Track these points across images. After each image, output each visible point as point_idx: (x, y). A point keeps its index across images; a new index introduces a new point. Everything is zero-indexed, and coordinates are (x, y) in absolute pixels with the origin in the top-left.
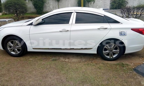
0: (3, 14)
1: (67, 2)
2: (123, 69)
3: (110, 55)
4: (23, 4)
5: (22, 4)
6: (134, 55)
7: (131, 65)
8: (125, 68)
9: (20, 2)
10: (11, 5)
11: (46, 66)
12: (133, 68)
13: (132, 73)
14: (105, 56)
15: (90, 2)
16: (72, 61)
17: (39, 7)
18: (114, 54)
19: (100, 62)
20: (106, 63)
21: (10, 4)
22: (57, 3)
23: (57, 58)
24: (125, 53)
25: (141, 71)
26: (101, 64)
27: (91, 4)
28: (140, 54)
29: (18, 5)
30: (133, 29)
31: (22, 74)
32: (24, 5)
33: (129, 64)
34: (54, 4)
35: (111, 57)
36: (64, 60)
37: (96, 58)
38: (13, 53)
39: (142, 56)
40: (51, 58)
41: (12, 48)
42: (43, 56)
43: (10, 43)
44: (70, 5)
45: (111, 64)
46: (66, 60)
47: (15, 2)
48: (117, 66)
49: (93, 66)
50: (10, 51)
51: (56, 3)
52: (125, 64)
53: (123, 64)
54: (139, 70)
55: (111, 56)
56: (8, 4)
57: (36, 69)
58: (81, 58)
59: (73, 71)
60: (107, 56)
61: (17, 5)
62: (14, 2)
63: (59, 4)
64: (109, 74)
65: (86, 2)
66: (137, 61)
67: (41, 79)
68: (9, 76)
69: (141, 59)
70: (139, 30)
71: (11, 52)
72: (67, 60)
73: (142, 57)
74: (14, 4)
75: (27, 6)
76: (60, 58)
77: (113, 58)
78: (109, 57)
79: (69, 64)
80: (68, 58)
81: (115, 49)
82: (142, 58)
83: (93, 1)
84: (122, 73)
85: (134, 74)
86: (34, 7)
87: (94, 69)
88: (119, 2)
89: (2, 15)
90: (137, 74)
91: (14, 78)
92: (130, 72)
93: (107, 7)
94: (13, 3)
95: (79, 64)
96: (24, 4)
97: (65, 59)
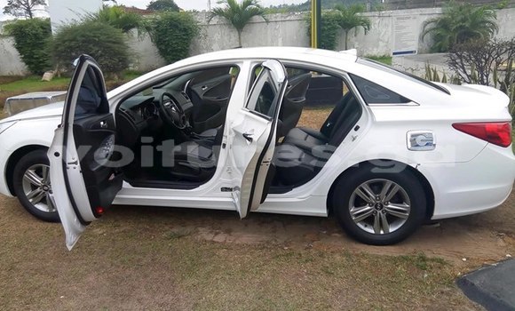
0: (56, 75)
1: (269, 30)
2: (420, 277)
3: (376, 222)
4: (114, 43)
5: (109, 42)
6: (477, 226)
7: (458, 263)
8: (426, 275)
9: (105, 35)
10: (73, 44)
11: (138, 257)
12: (456, 277)
13: (448, 294)
14: (359, 224)
15: (353, 29)
16: (237, 242)
17: (172, 51)
18: (392, 219)
19: (337, 249)
20: (359, 252)
21: (71, 41)
22: (234, 35)
23: (189, 229)
24: (433, 218)
25: (486, 291)
26: (338, 257)
27: (358, 36)
28: (502, 223)
29: (96, 44)
30: (459, 127)
31: (50, 281)
32: (116, 45)
33: (449, 258)
34: (226, 38)
35: (382, 232)
36: (209, 237)
37: (329, 234)
38: (41, 207)
39: (510, 230)
40: (167, 228)
41: (38, 190)
42: (140, 223)
43: (31, 172)
44: (280, 40)
45: (377, 257)
46: (216, 239)
47: (88, 33)
48: (397, 266)
49: (307, 261)
50: (31, 200)
51: (232, 34)
52: (433, 260)
53: (423, 259)
54: (477, 283)
55: (381, 226)
56: (64, 42)
57: (103, 267)
58: (274, 232)
59: (227, 277)
60: (366, 226)
61: (91, 46)
62: (83, 36)
63: (242, 38)
64: (357, 296)
65: (338, 30)
66: (483, 250)
67: (106, 305)
68: (8, 287)
69: (501, 243)
70: (485, 128)
71: (36, 206)
72: (220, 238)
73: (508, 233)
74: (84, 42)
75: (128, 47)
76: (199, 229)
77: (387, 233)
78: (373, 232)
79: (222, 252)
80: (229, 232)
81: (393, 201)
82: (507, 238)
83: (362, 25)
84: (411, 294)
85: (454, 300)
86: (157, 50)
87: (307, 274)
88: (461, 26)
89: (53, 79)
90: (468, 300)
91: (20, 297)
92: (442, 293)
93: (409, 43)
94: (79, 38)
95: (257, 252)
96: (119, 42)
97: (216, 234)
